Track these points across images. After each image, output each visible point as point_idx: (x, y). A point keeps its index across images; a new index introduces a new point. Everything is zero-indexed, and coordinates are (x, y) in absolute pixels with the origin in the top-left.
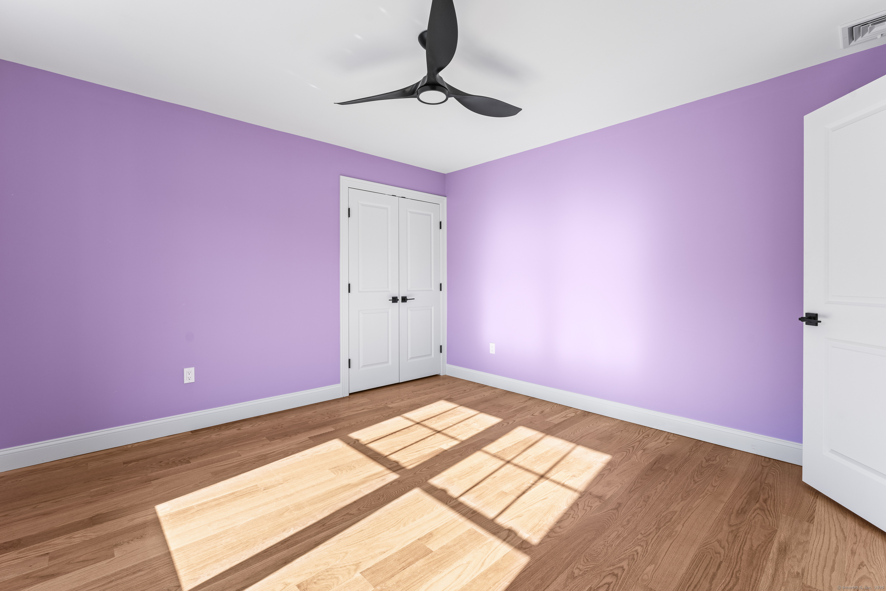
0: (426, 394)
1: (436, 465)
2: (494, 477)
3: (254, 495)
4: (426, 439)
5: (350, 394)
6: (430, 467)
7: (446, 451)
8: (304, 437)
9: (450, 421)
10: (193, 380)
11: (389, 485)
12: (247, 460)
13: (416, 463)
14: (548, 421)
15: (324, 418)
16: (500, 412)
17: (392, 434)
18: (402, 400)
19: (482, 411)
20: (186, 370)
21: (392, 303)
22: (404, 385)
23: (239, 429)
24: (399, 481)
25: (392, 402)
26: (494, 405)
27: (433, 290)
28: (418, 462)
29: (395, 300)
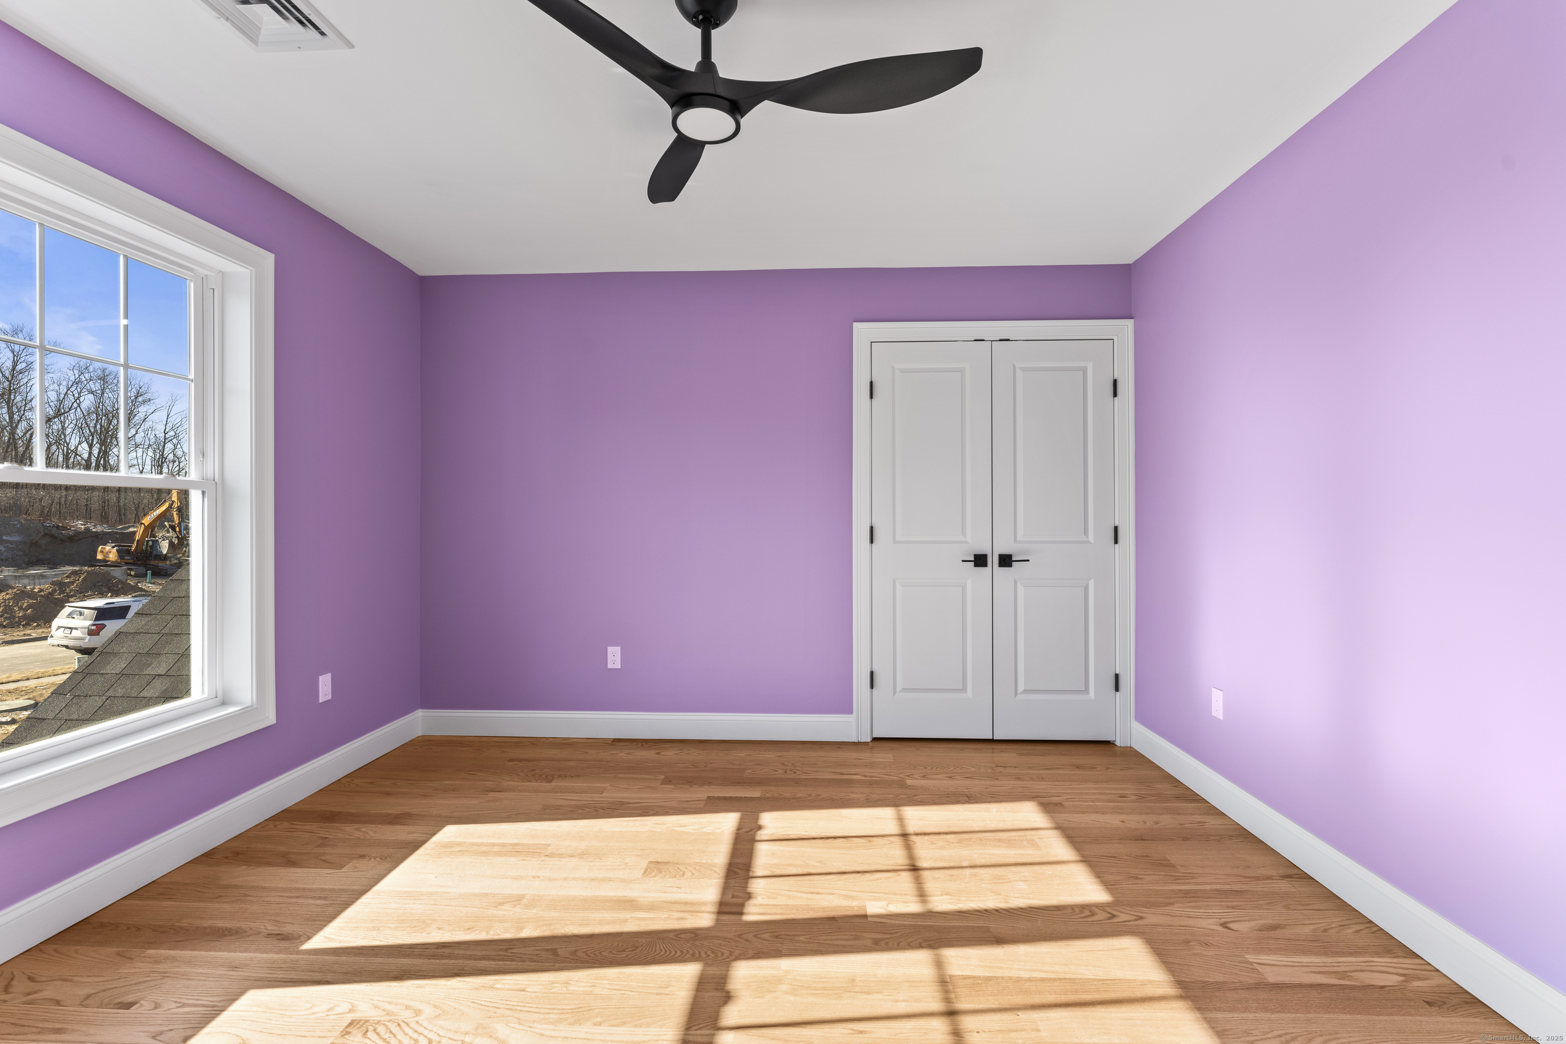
0: (1019, 779)
1: (797, 938)
2: (861, 1032)
3: (525, 858)
4: (867, 875)
5: (875, 739)
6: (782, 937)
7: (865, 916)
8: (701, 793)
9: (975, 856)
10: (618, 666)
11: (671, 935)
12: (599, 802)
13: (776, 914)
14: (1251, 963)
15: (776, 771)
16: (1140, 879)
17: (828, 838)
18: (950, 777)
19: (1086, 860)
20: (610, 649)
21: (975, 566)
22: (1004, 746)
23: (658, 754)
24: (696, 935)
25: (924, 776)
26: (1147, 856)
27: (1092, 542)
28: (781, 914)
29: (980, 560)
